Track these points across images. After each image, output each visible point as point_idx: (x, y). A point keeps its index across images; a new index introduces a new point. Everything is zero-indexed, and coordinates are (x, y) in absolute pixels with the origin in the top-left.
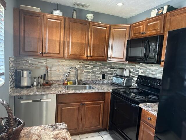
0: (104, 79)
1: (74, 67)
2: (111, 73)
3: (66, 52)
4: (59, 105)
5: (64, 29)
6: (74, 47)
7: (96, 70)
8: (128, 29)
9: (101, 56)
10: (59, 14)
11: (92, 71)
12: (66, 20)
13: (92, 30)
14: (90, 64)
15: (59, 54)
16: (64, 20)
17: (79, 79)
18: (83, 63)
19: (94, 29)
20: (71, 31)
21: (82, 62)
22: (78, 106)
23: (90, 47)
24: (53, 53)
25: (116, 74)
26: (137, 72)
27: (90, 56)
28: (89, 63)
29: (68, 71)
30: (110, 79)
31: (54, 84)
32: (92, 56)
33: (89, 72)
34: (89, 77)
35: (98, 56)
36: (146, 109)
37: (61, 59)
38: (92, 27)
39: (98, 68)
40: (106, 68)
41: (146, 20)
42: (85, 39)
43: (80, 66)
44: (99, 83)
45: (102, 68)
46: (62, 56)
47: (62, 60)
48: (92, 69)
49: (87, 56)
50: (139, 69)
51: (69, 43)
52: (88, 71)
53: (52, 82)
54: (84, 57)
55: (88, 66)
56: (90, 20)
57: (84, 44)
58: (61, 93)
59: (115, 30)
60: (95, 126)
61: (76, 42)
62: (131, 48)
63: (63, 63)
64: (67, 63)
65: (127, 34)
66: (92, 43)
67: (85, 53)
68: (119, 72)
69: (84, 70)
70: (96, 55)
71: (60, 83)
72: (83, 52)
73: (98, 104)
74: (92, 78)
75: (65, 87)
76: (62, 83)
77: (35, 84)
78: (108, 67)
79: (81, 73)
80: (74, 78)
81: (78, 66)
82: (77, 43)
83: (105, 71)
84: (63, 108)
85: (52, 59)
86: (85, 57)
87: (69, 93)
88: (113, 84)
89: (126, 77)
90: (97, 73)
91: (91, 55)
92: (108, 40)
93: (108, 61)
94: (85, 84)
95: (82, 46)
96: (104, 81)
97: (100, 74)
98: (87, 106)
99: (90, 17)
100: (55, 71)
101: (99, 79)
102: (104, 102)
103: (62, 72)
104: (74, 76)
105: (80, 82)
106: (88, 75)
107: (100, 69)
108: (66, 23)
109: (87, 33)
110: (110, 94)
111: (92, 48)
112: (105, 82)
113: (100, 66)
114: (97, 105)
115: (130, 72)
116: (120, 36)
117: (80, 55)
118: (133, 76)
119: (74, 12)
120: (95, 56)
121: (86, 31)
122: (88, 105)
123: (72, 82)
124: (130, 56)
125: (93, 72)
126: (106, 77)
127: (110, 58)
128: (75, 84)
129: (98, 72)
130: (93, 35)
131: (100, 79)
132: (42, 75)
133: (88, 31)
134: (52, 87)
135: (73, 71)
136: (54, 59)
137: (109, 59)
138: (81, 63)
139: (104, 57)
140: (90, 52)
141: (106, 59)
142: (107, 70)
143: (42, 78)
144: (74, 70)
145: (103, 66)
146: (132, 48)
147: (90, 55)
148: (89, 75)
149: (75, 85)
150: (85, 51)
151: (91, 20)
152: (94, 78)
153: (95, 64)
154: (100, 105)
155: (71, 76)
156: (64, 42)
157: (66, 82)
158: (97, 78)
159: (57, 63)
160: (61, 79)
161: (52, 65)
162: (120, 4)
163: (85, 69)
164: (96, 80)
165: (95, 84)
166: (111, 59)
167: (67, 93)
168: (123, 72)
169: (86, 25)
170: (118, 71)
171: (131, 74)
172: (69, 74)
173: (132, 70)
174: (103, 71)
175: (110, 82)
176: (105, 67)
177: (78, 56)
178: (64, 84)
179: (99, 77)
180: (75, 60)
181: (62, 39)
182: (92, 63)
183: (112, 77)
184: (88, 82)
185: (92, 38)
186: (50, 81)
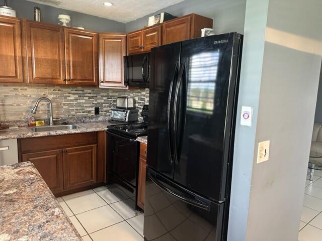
0: (99, 114)
1: (44, 98)
2: (108, 105)
3: (27, 74)
4: (23, 155)
5: (21, 38)
6: (41, 66)
7: (84, 101)
8: (123, 41)
9: (87, 80)
10: (10, 14)
11: (76, 102)
12: (24, 24)
13: (69, 40)
14: (72, 92)
15: (16, 76)
16: (19, 24)
17: (54, 116)
18: (60, 92)
19: (72, 38)
20: (32, 41)
21: (59, 90)
22: (54, 154)
23: (69, 66)
24: (5, 77)
25: (116, 105)
26: (143, 102)
27: (70, 80)
28: (70, 90)
29: (34, 105)
30: (107, 114)
31: (11, 126)
32: (72, 80)
33: (72, 105)
34: (73, 113)
35: (82, 80)
36: (143, 142)
37: (20, 86)
38: (69, 36)
39: (87, 98)
40: (99, 99)
41: (143, 30)
42: (59, 53)
43: (55, 96)
44: (91, 122)
45: (92, 97)
46: (22, 81)
47: (22, 88)
48: (76, 99)
49: (65, 80)
50: (145, 97)
51: (31, 59)
52: (70, 104)
53: (7, 124)
54: (59, 80)
55: (70, 96)
56: (65, 25)
57: (58, 62)
58: (25, 136)
59: (105, 40)
60: (85, 181)
61: (43, 57)
62: (132, 67)
63: (25, 93)
64: (32, 93)
65: (123, 48)
66: (71, 59)
67: (60, 74)
68: (119, 103)
69: (63, 103)
70: (79, 78)
71: (23, 125)
72: (58, 74)
73: (87, 149)
74: (78, 114)
75: (32, 129)
76: (27, 124)
78: (103, 96)
79: (58, 107)
80: (47, 116)
81: (52, 96)
82: (45, 59)
83: (99, 103)
85: (4, 86)
86: (61, 80)
87: (39, 135)
88: (112, 120)
89: (128, 109)
90: (85, 105)
91: (72, 78)
92: (96, 55)
93: (100, 87)
94: (66, 124)
95: (54, 64)
96: (97, 117)
97: (92, 107)
98: (70, 154)
99: (64, 19)
100: (12, 105)
101: (90, 115)
102: (97, 146)
103: (24, 107)
104: (47, 112)
105: (56, 121)
106: (70, 110)
107: (91, 99)
108: (24, 29)
109: (61, 44)
110: (105, 134)
111: (71, 68)
112: (101, 119)
113: (89, 95)
114: (86, 151)
115: (135, 102)
116: (114, 50)
117: (52, 78)
118: (139, 107)
119: (36, 10)
120: (77, 80)
121: (59, 42)
122: (71, 151)
123: (43, 121)
124: (133, 79)
125: (79, 104)
126: (102, 112)
127: (102, 82)
128: (49, 124)
129: (87, 105)
130: (71, 47)
131: (92, 115)
133: (63, 42)
134: (8, 130)
135: (43, 105)
136: (7, 86)
137: (102, 84)
138: (57, 91)
139: (93, 80)
140: (68, 74)
141: (97, 84)
142: (103, 101)
144: (45, 103)
145: (95, 95)
146: (134, 68)
147: (69, 78)
148: (73, 110)
149: (48, 126)
150: (60, 72)
151: (67, 24)
152: (82, 114)
153: (81, 92)
154: (90, 151)
155: (40, 112)
156: (23, 58)
157: (33, 123)
158: (87, 114)
159: (14, 93)
160: (24, 118)
161: (5, 96)
162: (108, 4)
163: (63, 100)
164: (85, 117)
165: (83, 122)
166: (105, 84)
167: (35, 136)
168: (124, 102)
169: (58, 32)
170: (118, 101)
171: (137, 105)
172: (36, 109)
173: (137, 99)
174: (96, 102)
175: (108, 118)
176: (98, 96)
177: (48, 80)
178: (29, 126)
179: (89, 112)
180: (46, 86)
181: (19, 54)
182: (75, 91)
183: (110, 111)
184: (71, 121)
185: (71, 52)
186: (4, 122)
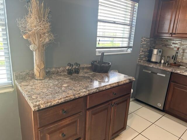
4: (172, 83)
53: (181, 64)
77: (163, 61)
84: (175, 88)
132: (173, 56)
143: (172, 59)
